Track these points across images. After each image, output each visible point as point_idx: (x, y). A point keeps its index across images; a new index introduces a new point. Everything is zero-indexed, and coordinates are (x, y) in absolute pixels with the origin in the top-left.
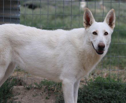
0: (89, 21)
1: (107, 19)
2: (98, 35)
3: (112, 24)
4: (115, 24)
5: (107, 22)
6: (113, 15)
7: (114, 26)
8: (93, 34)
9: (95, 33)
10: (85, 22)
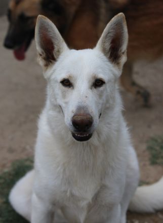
0: (53, 48)
1: (104, 42)
2: (73, 88)
3: (120, 53)
4: (126, 53)
5: (104, 50)
6: (123, 30)
7: (124, 59)
8: (61, 85)
9: (67, 83)
10: (41, 55)
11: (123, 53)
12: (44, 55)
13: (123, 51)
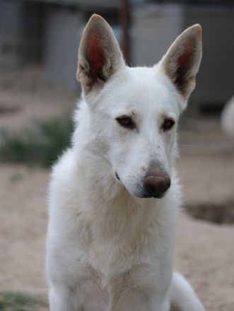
11: (191, 78)
12: (88, 70)
13: (191, 75)
